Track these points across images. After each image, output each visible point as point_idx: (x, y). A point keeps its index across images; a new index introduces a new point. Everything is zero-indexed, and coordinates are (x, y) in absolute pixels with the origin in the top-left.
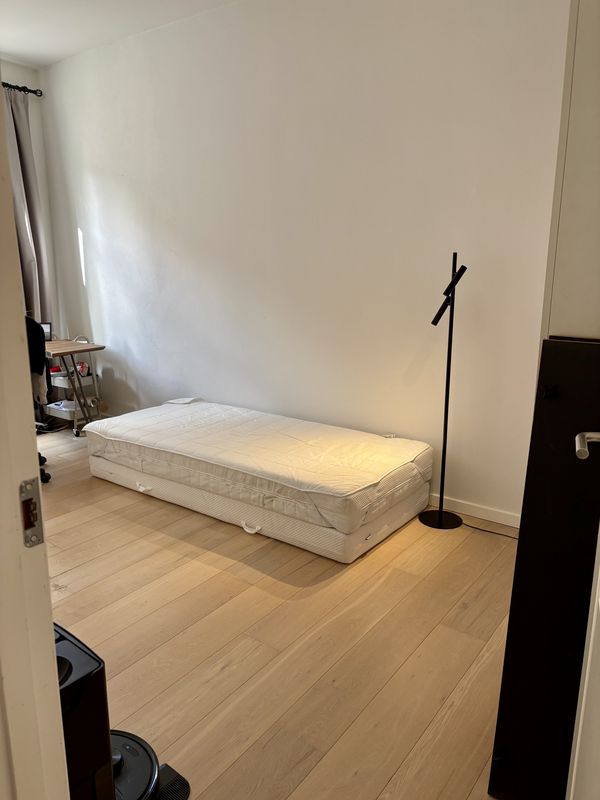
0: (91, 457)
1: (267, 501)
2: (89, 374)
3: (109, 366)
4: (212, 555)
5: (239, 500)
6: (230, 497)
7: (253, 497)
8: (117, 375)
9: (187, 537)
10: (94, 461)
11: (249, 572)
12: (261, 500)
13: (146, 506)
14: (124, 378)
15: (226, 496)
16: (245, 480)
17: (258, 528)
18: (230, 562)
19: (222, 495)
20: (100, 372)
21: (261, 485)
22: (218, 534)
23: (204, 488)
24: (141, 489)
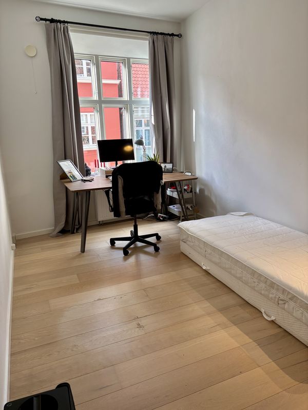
0: (181, 241)
1: (280, 302)
2: (191, 191)
3: (203, 187)
4: (235, 330)
5: (261, 294)
6: (255, 290)
7: (271, 296)
8: (206, 193)
9: (223, 310)
10: (182, 244)
11: (259, 354)
12: (277, 300)
13: (205, 279)
14: (209, 195)
15: (253, 288)
16: (266, 282)
17: (273, 318)
18: (247, 339)
19: (250, 286)
20: (198, 191)
21: (278, 290)
22: (245, 313)
23: (240, 279)
24: (204, 268)
